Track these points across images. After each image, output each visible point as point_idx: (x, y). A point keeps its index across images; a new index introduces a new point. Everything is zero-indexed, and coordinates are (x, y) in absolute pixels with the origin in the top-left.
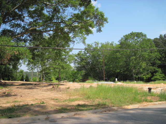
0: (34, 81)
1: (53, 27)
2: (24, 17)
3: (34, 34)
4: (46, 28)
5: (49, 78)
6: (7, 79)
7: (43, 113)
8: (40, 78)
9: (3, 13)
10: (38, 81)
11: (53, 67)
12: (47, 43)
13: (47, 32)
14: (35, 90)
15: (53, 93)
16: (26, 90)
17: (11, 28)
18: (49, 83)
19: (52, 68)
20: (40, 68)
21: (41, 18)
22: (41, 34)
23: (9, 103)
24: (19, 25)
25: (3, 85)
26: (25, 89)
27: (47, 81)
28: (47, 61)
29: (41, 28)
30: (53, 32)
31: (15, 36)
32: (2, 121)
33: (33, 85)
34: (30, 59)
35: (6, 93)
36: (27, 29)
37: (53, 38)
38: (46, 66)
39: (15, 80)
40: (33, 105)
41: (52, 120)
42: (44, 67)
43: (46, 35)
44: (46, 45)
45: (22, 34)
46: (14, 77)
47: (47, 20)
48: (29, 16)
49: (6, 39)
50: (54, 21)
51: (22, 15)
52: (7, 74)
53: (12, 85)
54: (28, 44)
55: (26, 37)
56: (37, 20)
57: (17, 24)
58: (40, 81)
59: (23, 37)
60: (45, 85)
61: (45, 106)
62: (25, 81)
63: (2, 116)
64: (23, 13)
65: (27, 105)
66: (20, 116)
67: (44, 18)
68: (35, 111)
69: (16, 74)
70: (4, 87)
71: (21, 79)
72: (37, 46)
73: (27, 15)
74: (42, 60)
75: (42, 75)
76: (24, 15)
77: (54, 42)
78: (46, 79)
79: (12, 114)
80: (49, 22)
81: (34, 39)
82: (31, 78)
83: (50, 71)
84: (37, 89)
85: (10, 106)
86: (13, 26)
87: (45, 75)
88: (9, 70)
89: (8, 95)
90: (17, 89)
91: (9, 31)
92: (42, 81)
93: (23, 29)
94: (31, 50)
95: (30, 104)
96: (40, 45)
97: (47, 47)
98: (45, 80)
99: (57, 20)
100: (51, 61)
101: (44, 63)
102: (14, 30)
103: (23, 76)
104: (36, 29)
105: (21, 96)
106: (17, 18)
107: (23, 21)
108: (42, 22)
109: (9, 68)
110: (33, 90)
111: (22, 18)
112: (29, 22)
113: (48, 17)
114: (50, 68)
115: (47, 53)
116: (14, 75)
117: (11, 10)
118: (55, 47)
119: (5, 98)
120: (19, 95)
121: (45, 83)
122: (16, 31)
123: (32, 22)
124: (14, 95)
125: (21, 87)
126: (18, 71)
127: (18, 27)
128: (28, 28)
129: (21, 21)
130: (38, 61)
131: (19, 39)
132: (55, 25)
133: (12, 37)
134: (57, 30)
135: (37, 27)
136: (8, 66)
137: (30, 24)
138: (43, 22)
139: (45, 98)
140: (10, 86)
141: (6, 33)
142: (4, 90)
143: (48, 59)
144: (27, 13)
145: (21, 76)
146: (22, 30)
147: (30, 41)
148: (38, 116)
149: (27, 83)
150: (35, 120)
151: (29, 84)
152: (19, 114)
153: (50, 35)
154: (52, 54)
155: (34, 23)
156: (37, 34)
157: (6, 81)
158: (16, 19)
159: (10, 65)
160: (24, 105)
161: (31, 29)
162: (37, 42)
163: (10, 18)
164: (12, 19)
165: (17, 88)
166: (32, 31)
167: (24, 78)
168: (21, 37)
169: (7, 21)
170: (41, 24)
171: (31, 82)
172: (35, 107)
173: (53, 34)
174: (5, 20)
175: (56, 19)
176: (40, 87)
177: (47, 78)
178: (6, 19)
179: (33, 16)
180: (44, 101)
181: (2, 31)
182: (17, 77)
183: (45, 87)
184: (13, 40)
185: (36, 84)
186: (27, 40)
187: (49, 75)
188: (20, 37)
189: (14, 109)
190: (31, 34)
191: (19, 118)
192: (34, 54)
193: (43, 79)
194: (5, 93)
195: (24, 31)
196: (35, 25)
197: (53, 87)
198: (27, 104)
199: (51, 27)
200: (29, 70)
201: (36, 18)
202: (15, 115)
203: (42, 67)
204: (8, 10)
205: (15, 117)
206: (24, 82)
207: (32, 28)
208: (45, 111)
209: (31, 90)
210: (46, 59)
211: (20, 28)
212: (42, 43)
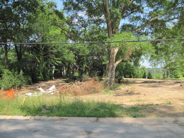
0: (158, 78)
1: (178, 14)
2: (143, 8)
3: (155, 25)
4: (169, 16)
5: (175, 75)
6: (128, 76)
7: (170, 115)
8: (164, 75)
9: (122, 8)
10: (162, 78)
11: (179, 61)
12: (171, 33)
13: (170, 21)
14: (159, 89)
15: (181, 92)
16: (150, 89)
17: (130, 22)
18: (176, 81)
19: (178, 63)
20: (164, 63)
21: (162, 5)
22: (163, 24)
23: (133, 101)
24: (138, 18)
25: (125, 83)
26: (149, 87)
27: (173, 78)
28: (172, 55)
29: (163, 17)
30: (177, 20)
31: (136, 30)
32: (126, 120)
33: (157, 83)
34: (153, 54)
35: (129, 91)
36: (147, 21)
37: (178, 27)
38: (171, 60)
39: (137, 77)
40: (158, 105)
41: (182, 124)
42: (169, 62)
43: (170, 25)
44: (171, 36)
45: (142, 27)
46: (135, 74)
47: (170, 7)
48: (148, 6)
49: (127, 34)
50: (178, 6)
51: (141, 5)
52: (128, 71)
53: (134, 83)
54: (149, 37)
55: (147, 30)
56: (158, 8)
57: (137, 17)
58: (164, 78)
59: (143, 30)
60: (171, 82)
61: (173, 107)
62: (148, 78)
63: (127, 114)
64: (142, 3)
65: (152, 105)
66: (144, 116)
67: (166, 5)
68: (161, 112)
69: (138, 71)
70: (126, 85)
71: (143, 76)
72: (160, 38)
73: (146, 5)
74: (166, 54)
75: (166, 71)
76: (143, 6)
77: (181, 32)
78: (171, 76)
79: (137, 113)
80: (172, 8)
81: (156, 31)
82: (154, 75)
83: (176, 67)
84: (162, 87)
85: (133, 105)
86: (132, 20)
87: (170, 72)
88: (130, 67)
89: (131, 93)
90: (140, 87)
91: (129, 26)
92: (167, 78)
93: (143, 22)
94: (154, 43)
95: (155, 103)
96: (163, 37)
97: (172, 38)
98: (170, 77)
99: (182, 4)
100: (176, 54)
101: (169, 57)
102: (134, 24)
103: (145, 73)
104: (157, 20)
105: (145, 95)
106: (135, 10)
107: (142, 12)
108: (163, 11)
109: (130, 65)
110: (157, 88)
111: (141, 9)
112: (149, 12)
113: (171, 3)
114: (176, 63)
115: (172, 46)
116: (136, 71)
117: (129, 3)
118: (181, 38)
119: (128, 96)
120: (143, 93)
121: (170, 81)
122: (136, 25)
123: (152, 12)
124: (137, 94)
125: (144, 85)
126: (139, 68)
127: (138, 20)
128: (148, 19)
129: (140, 13)
130: (162, 56)
131: (140, 32)
132: (179, 11)
133: (132, 32)
134: (182, 16)
135: (159, 17)
136: (129, 63)
137: (150, 14)
138: (165, 10)
139: (171, 97)
140: (132, 84)
141: (125, 29)
142: (127, 88)
143: (172, 52)
144: (146, 3)
145: (143, 73)
146: (142, 23)
147: (152, 33)
148: (164, 118)
149: (150, 81)
150: (161, 122)
151: (152, 81)
152: (143, 113)
153: (174, 23)
154: (177, 47)
155: (155, 13)
156: (159, 24)
157: (128, 79)
158: (135, 12)
159: (131, 61)
160: (148, 105)
161: (151, 20)
162: (159, 33)
163: (128, 12)
164: (130, 12)
165: (140, 86)
166: (153, 22)
167: (146, 75)
168: (142, 30)
169: (125, 16)
170: (163, 13)
171: (154, 79)
172: (160, 107)
173: (178, 23)
174: (124, 15)
175: (181, 3)
176: (165, 85)
177: (173, 74)
178: (124, 13)
179: (152, 5)
180: (171, 101)
181: (121, 26)
182: (139, 74)
183: (171, 85)
184: (134, 35)
185: (160, 82)
186: (148, 33)
187: (175, 71)
188: (140, 31)
189: (138, 108)
190: (152, 26)
191: (144, 118)
192: (156, 48)
193: (167, 76)
194: (128, 91)
195: (144, 23)
196: (156, 15)
197: (181, 85)
198: (151, 103)
199: (175, 14)
200: (152, 66)
201: (157, 6)
202: (140, 115)
203: (166, 62)
204: (126, 3)
205: (140, 117)
206: (147, 80)
207: (153, 19)
208: (172, 112)
209: (155, 88)
210: (171, 52)
211: (140, 21)
212: (165, 34)
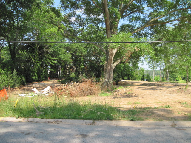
0: (156, 80)
1: (179, 15)
2: (143, 8)
3: (155, 26)
4: (169, 18)
5: (174, 78)
6: (126, 78)
7: (168, 119)
8: (163, 78)
9: (121, 7)
10: (161, 81)
11: (179, 64)
12: (172, 35)
13: (171, 22)
14: (158, 91)
15: (180, 95)
16: (148, 91)
17: (130, 22)
18: (175, 84)
19: (178, 66)
20: (163, 65)
21: (162, 6)
22: (163, 25)
23: (131, 104)
24: (138, 18)
25: (123, 85)
26: (147, 89)
28: (172, 57)
29: (163, 19)
30: (178, 21)
31: (135, 31)
32: (123, 123)
33: (156, 85)
34: (152, 56)
35: (127, 94)
36: (147, 22)
37: (178, 29)
38: (171, 63)
39: (135, 79)
40: (156, 108)
41: (180, 128)
42: (168, 64)
43: (170, 27)
44: (171, 38)
45: (142, 27)
46: (134, 76)
47: (170, 8)
48: (148, 7)
49: (126, 35)
50: (179, 7)
51: (141, 5)
52: (126, 73)
53: (132, 85)
54: (148, 39)
55: (146, 31)
56: (158, 9)
57: (136, 17)
58: (163, 81)
59: (143, 31)
60: (170, 85)
61: (171, 110)
62: (147, 81)
63: (124, 117)
64: (142, 3)
65: (150, 108)
66: (142, 120)
67: (167, 6)
68: (159, 116)
69: (136, 73)
70: (124, 87)
71: (142, 78)
72: (160, 40)
73: (147, 5)
74: (166, 56)
75: (165, 73)
76: (143, 6)
77: (181, 34)
78: (170, 78)
79: (134, 116)
80: (173, 10)
81: (156, 32)
82: (153, 78)
83: (175, 69)
84: (161, 90)
85: (131, 108)
86: (131, 20)
87: (169, 74)
88: (129, 69)
89: (129, 96)
90: (138, 90)
91: (128, 26)
92: (166, 80)
93: (143, 22)
94: (153, 45)
95: (153, 107)
96: (163, 39)
97: (172, 40)
98: (170, 80)
99: (183, 6)
100: (176, 56)
101: (169, 59)
102: (133, 24)
103: (143, 75)
104: (157, 20)
105: (143, 98)
106: (135, 10)
107: (142, 13)
108: (164, 11)
109: (128, 67)
110: (156, 91)
111: (141, 10)
112: (149, 13)
113: (172, 4)
114: (175, 66)
115: (171, 48)
116: (134, 73)
117: (129, 2)
118: (181, 40)
119: (125, 99)
120: (141, 96)
121: (169, 84)
122: (136, 25)
123: (152, 12)
124: (135, 96)
125: (143, 88)
126: (138, 70)
127: (137, 21)
128: (148, 20)
129: (140, 13)
130: (161, 58)
131: (139, 33)
132: (180, 12)
133: (131, 33)
134: (183, 18)
135: (159, 18)
136: (127, 64)
137: (151, 15)
138: (165, 11)
139: (170, 101)
140: (131, 86)
141: (124, 29)
142: (125, 90)
143: (172, 55)
144: (147, 3)
145: (141, 75)
146: (141, 23)
147: (152, 34)
148: (162, 121)
149: (148, 83)
150: (159, 126)
151: (150, 84)
152: (141, 117)
153: (174, 25)
154: (177, 49)
155: (155, 14)
156: (160, 25)
157: (126, 81)
158: (134, 12)
159: (129, 63)
160: (146, 108)
161: (151, 21)
162: (159, 35)
163: (128, 11)
164: (130, 12)
165: (138, 88)
166: (153, 23)
167: (145, 77)
168: (141, 31)
169: (125, 16)
170: (163, 14)
171: (153, 82)
172: (158, 110)
173: (179, 24)
174: (123, 15)
175: (182, 4)
176: (164, 87)
177: (172, 77)
178: (124, 13)
179: (153, 5)
180: (169, 105)
181: (120, 26)
182: (138, 77)
183: (170, 88)
184: (133, 36)
185: (158, 85)
186: (147, 34)
187: (174, 73)
188: (140, 31)
189: (136, 111)
190: (152, 27)
191: (142, 121)
192: (156, 50)
193: (166, 79)
194: (125, 93)
195: (143, 24)
196: (156, 15)
197: (180, 88)
198: (149, 106)
199: (176, 16)
200: (150, 68)
201: (157, 7)
202: (137, 118)
203: (165, 64)
204: (126, 3)
205: (137, 120)
206: (145, 82)
207: (153, 20)
208: (170, 116)
209: (153, 91)
210: (170, 54)
211: (140, 21)
212: (165, 36)
